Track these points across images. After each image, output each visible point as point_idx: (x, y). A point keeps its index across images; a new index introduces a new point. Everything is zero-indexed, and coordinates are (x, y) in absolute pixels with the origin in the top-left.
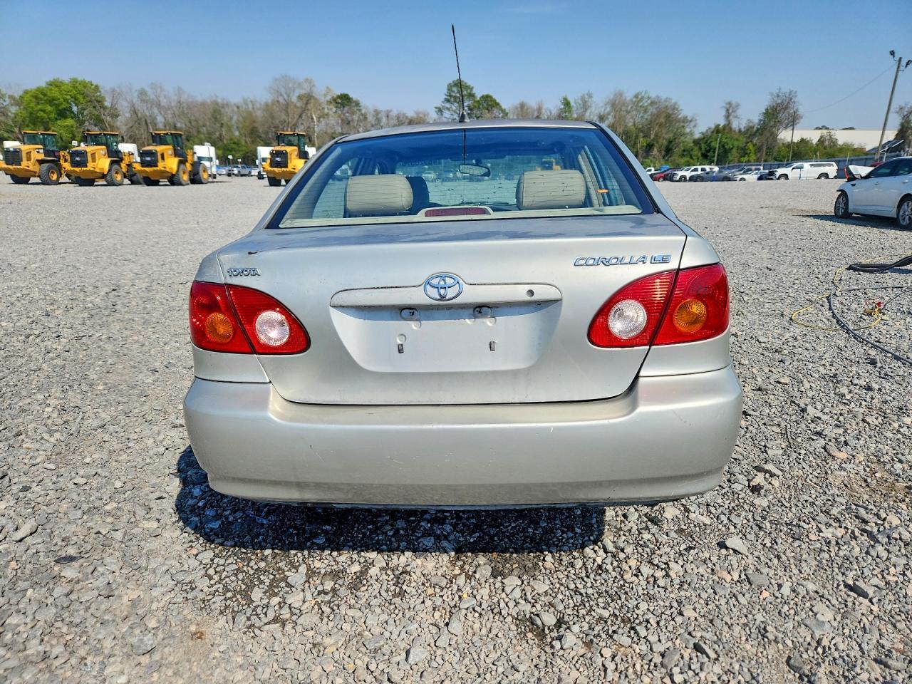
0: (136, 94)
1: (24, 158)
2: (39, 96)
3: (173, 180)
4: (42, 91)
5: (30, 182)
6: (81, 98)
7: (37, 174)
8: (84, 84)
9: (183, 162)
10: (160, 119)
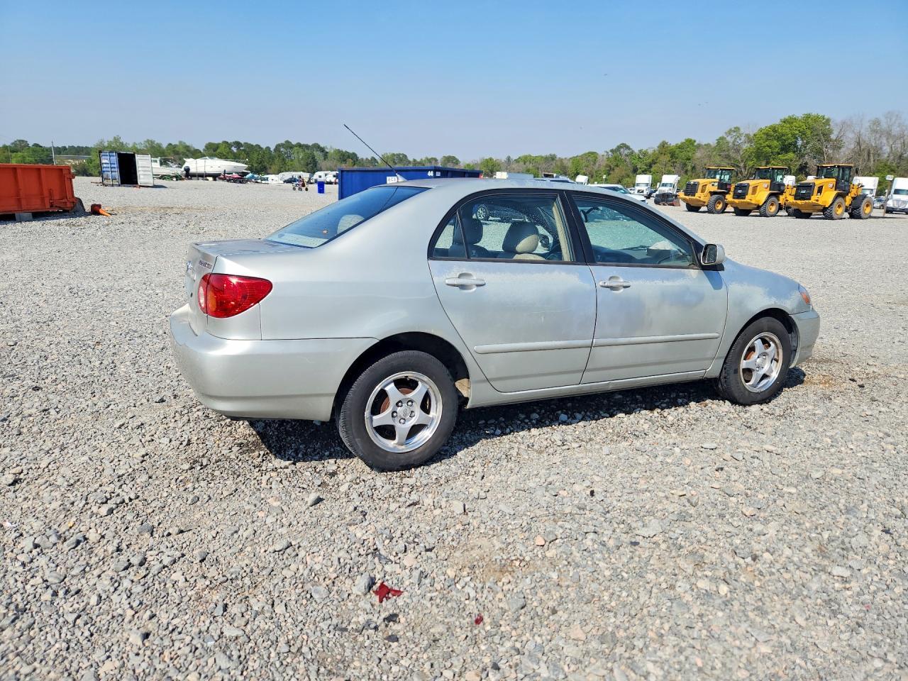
0: (866, 125)
1: (699, 190)
2: (772, 133)
3: (826, 213)
4: (774, 129)
5: (700, 210)
6: (808, 132)
7: (706, 204)
8: (816, 119)
9: (841, 196)
10: (886, 149)
